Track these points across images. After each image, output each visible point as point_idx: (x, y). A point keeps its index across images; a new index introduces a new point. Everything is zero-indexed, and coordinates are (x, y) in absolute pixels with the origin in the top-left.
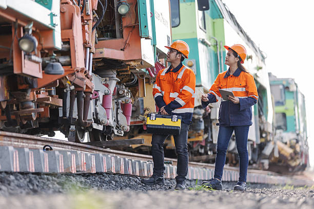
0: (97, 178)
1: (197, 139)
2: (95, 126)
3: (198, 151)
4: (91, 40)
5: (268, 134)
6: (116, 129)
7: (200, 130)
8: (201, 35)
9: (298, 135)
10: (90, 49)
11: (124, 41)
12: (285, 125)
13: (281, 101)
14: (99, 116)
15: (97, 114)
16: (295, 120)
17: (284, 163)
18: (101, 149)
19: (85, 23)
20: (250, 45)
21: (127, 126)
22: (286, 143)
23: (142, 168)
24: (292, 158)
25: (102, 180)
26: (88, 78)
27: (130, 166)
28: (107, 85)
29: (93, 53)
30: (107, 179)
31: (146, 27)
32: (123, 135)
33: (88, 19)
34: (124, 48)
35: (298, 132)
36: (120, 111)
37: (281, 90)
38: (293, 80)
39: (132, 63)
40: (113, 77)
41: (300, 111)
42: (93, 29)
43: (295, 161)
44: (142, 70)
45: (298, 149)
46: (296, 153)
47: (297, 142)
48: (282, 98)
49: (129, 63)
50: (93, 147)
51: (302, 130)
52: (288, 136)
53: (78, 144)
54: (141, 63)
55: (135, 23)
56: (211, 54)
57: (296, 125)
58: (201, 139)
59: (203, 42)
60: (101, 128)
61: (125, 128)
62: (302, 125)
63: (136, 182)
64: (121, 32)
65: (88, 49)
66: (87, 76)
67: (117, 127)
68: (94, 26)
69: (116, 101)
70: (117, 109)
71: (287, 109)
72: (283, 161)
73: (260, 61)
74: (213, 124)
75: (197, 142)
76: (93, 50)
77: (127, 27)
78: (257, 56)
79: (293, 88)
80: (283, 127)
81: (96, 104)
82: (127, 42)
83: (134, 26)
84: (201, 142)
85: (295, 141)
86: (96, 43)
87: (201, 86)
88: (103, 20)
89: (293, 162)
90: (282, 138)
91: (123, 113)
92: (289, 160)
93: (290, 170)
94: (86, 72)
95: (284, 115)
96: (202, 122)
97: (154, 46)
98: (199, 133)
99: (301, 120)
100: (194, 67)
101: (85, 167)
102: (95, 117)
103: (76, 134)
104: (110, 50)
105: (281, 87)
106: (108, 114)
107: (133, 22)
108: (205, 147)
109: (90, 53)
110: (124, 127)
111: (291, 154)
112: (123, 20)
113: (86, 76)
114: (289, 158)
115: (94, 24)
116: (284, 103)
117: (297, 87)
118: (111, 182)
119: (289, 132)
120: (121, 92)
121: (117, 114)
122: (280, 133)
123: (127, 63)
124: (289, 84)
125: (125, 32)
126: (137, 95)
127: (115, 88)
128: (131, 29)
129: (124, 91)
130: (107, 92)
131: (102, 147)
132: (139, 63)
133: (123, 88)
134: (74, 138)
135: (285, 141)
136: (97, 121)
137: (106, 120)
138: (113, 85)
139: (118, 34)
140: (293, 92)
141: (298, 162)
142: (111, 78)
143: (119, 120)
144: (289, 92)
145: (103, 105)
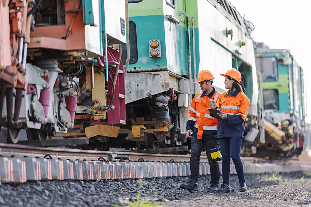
0: (28, 187)
1: (161, 130)
2: (30, 125)
3: (164, 142)
4: (25, 29)
5: (252, 117)
6: (57, 126)
7: (164, 119)
8: (168, 11)
9: (291, 115)
10: (24, 38)
11: (66, 27)
12: (278, 104)
13: (273, 76)
14: (35, 114)
15: (33, 111)
16: (289, 98)
17: (274, 147)
18: (41, 148)
19: (17, 11)
20: (231, 17)
21: (70, 123)
22: (277, 125)
23: (88, 170)
24: (284, 142)
25: (33, 190)
26: (21, 72)
27: (72, 169)
28: (46, 78)
29: (28, 43)
30: (39, 188)
31: (90, 12)
32: (66, 132)
33: (21, 5)
34: (66, 36)
35: (291, 112)
36: (63, 105)
37: (274, 63)
38: (287, 51)
39: (75, 54)
40: (54, 68)
41: (295, 87)
42: (28, 15)
43: (287, 145)
44: (89, 59)
45: (291, 132)
46: (288, 136)
47: (290, 123)
48: (274, 73)
49: (72, 53)
50: (30, 147)
51: (297, 109)
52: (280, 117)
53: (10, 145)
54: (85, 53)
55: (79, 8)
56: (180, 32)
57: (290, 104)
58: (166, 129)
59: (170, 19)
60: (38, 126)
61: (68, 125)
62: (297, 103)
63: (76, 189)
64: (63, 18)
65: (22, 39)
66: (20, 70)
67: (59, 124)
68: (30, 11)
69: (58, 94)
70: (60, 102)
71: (279, 86)
72: (273, 146)
73: (244, 35)
74: (180, 112)
75: (161, 133)
76: (28, 39)
77: (70, 12)
78: (240, 29)
79: (287, 61)
80: (275, 106)
81: (32, 100)
82: (70, 29)
83: (78, 12)
84: (166, 133)
85: (287, 122)
86: (32, 30)
87: (166, 70)
88: (39, 6)
89: (285, 147)
90: (273, 119)
91: (67, 108)
92: (281, 145)
93: (282, 155)
94: (18, 65)
95: (276, 92)
96: (167, 110)
97: (102, 32)
98: (164, 123)
99: (296, 97)
100: (159, 48)
101: (12, 176)
102: (30, 115)
103: (9, 134)
104: (49, 39)
105: (274, 59)
106: (45, 111)
107: (77, 7)
108: (172, 138)
109: (24, 43)
110: (67, 123)
111: (282, 137)
112: (65, 4)
113: (18, 70)
114: (280, 142)
115: (30, 9)
116: (277, 78)
117: (292, 59)
118: (44, 192)
119: (280, 112)
120: (64, 84)
121: (59, 108)
122: (271, 113)
123: (69, 53)
124: (283, 56)
125: (67, 18)
126: (84, 86)
127: (57, 79)
128: (74, 15)
129: (67, 84)
130: (45, 86)
131: (42, 146)
132: (83, 53)
133: (66, 80)
134: (5, 139)
135: (276, 122)
136: (33, 119)
137: (44, 118)
138: (54, 76)
139: (59, 19)
140: (287, 66)
141: (291, 146)
142: (51, 69)
143: (61, 115)
144: (283, 65)
145: (41, 101)
